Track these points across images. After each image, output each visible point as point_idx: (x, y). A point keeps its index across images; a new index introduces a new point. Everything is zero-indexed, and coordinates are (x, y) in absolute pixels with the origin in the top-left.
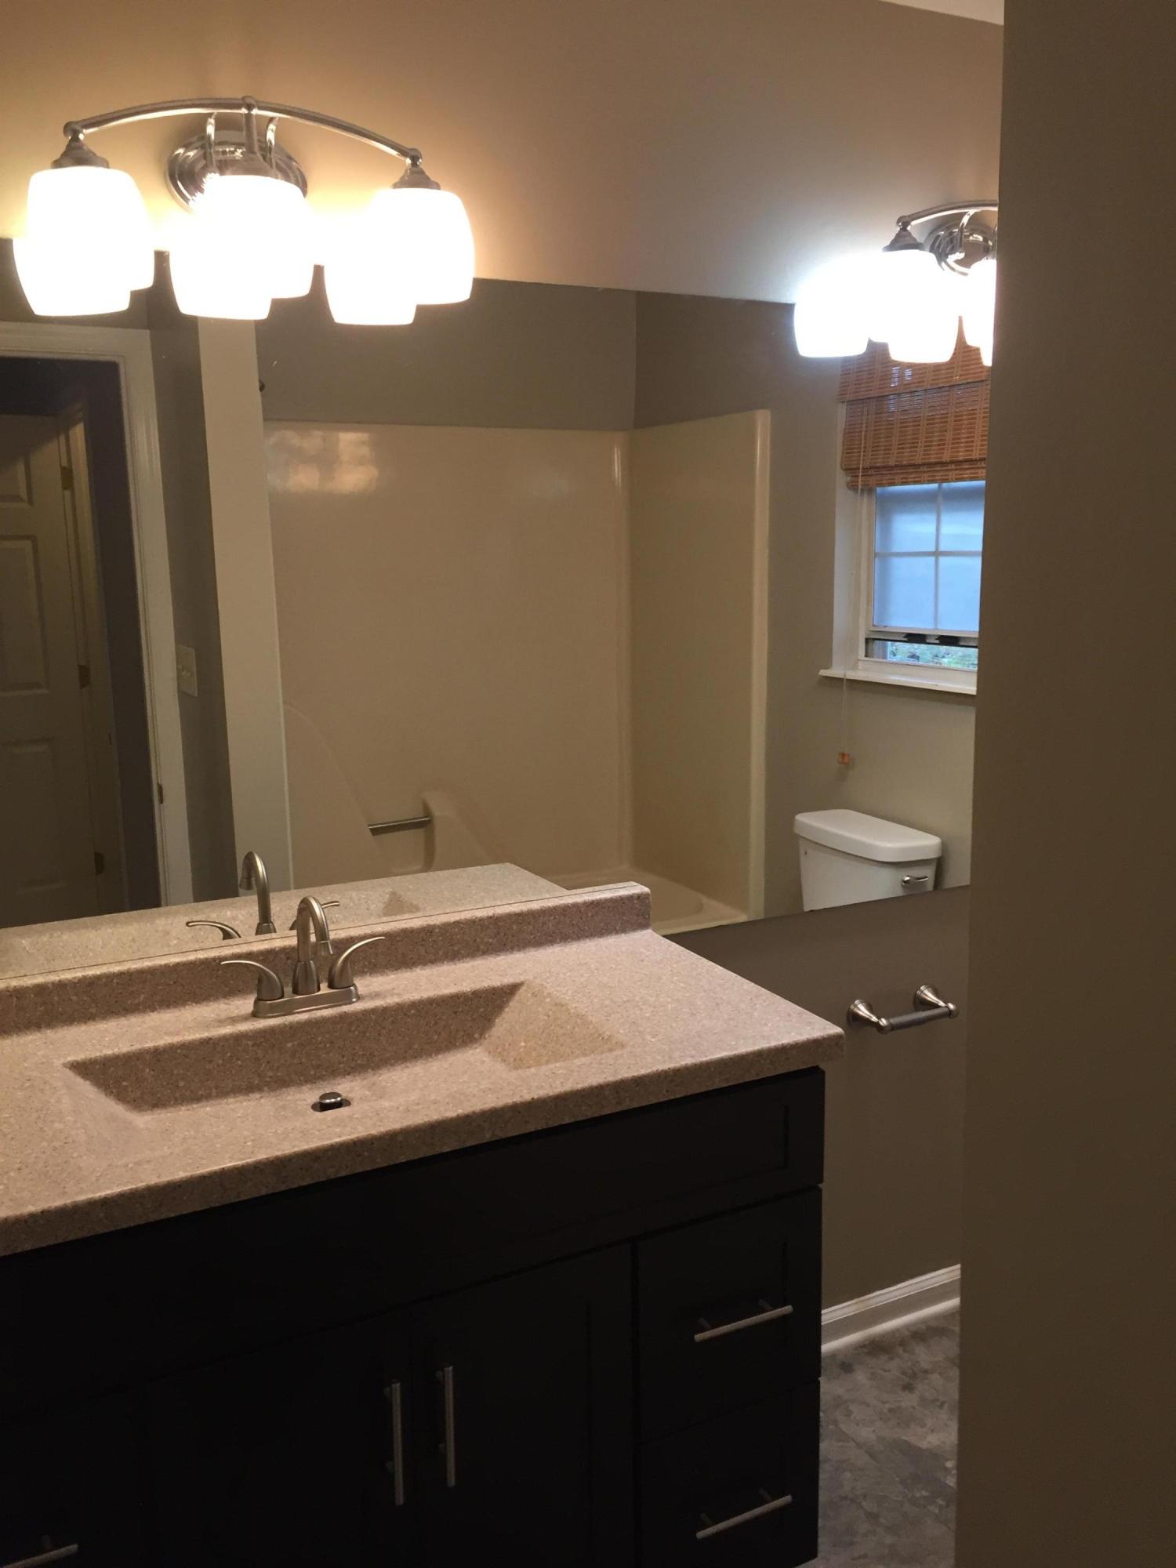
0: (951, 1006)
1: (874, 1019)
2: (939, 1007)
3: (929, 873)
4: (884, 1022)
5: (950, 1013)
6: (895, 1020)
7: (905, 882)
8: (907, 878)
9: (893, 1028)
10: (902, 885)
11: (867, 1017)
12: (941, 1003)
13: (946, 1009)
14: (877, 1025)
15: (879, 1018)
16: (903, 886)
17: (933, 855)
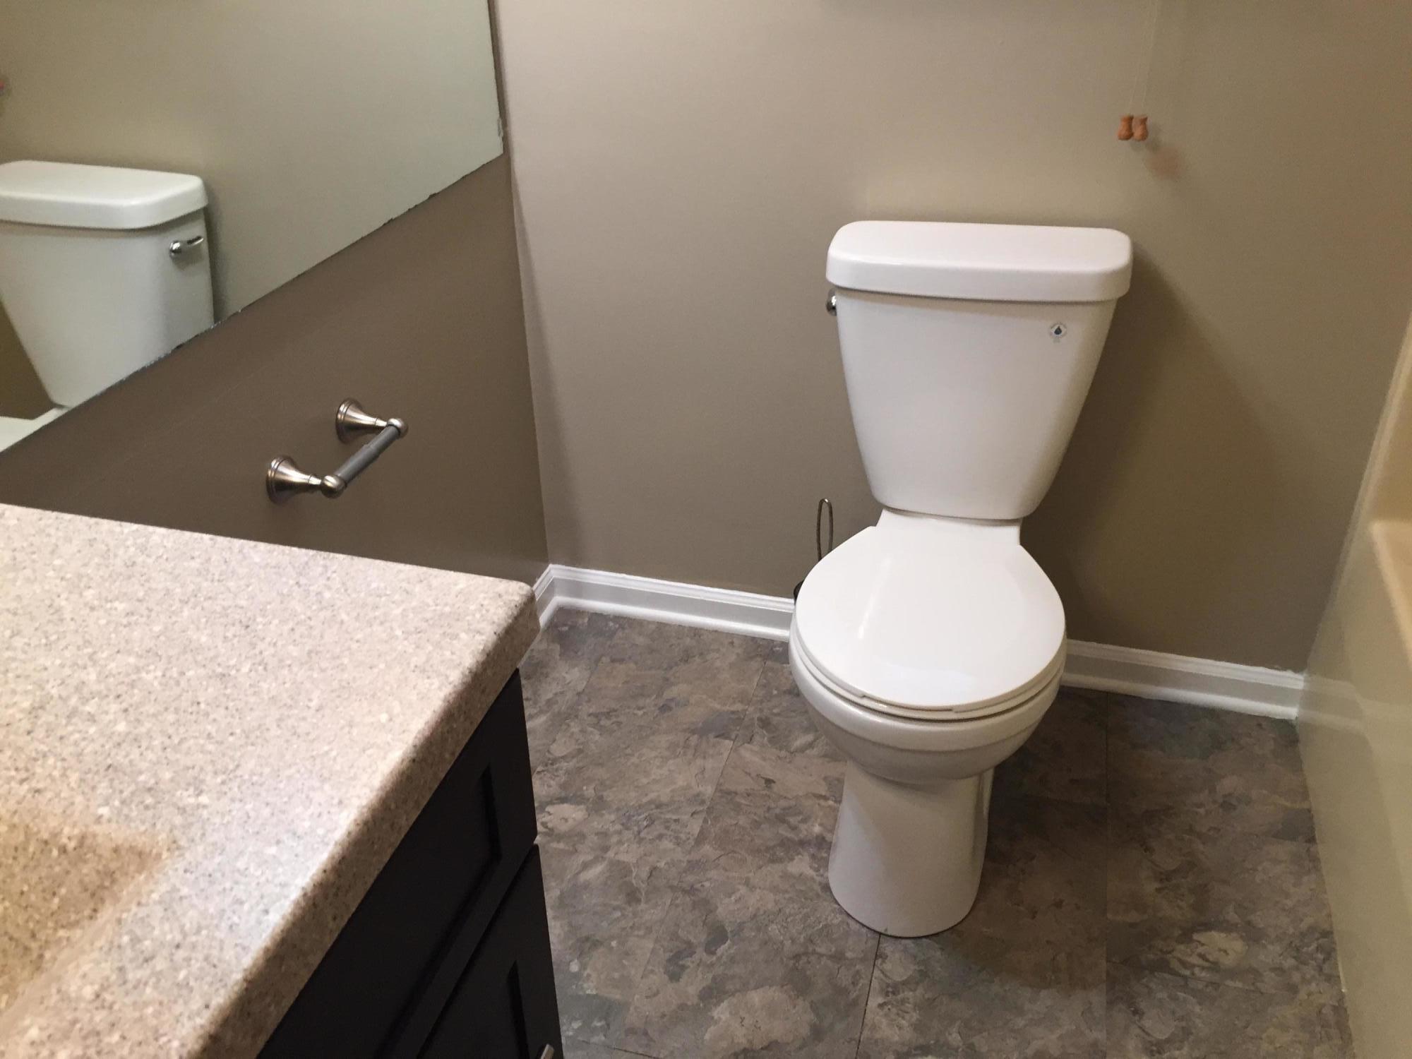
0: (396, 422)
1: (315, 481)
2: (381, 428)
3: (198, 229)
4: (331, 481)
5: (399, 433)
6: (345, 470)
7: (174, 251)
8: (176, 246)
9: (345, 482)
10: (171, 256)
11: (304, 481)
12: (381, 423)
13: (392, 429)
14: (323, 488)
15: (322, 477)
16: (174, 259)
17: (198, 203)
